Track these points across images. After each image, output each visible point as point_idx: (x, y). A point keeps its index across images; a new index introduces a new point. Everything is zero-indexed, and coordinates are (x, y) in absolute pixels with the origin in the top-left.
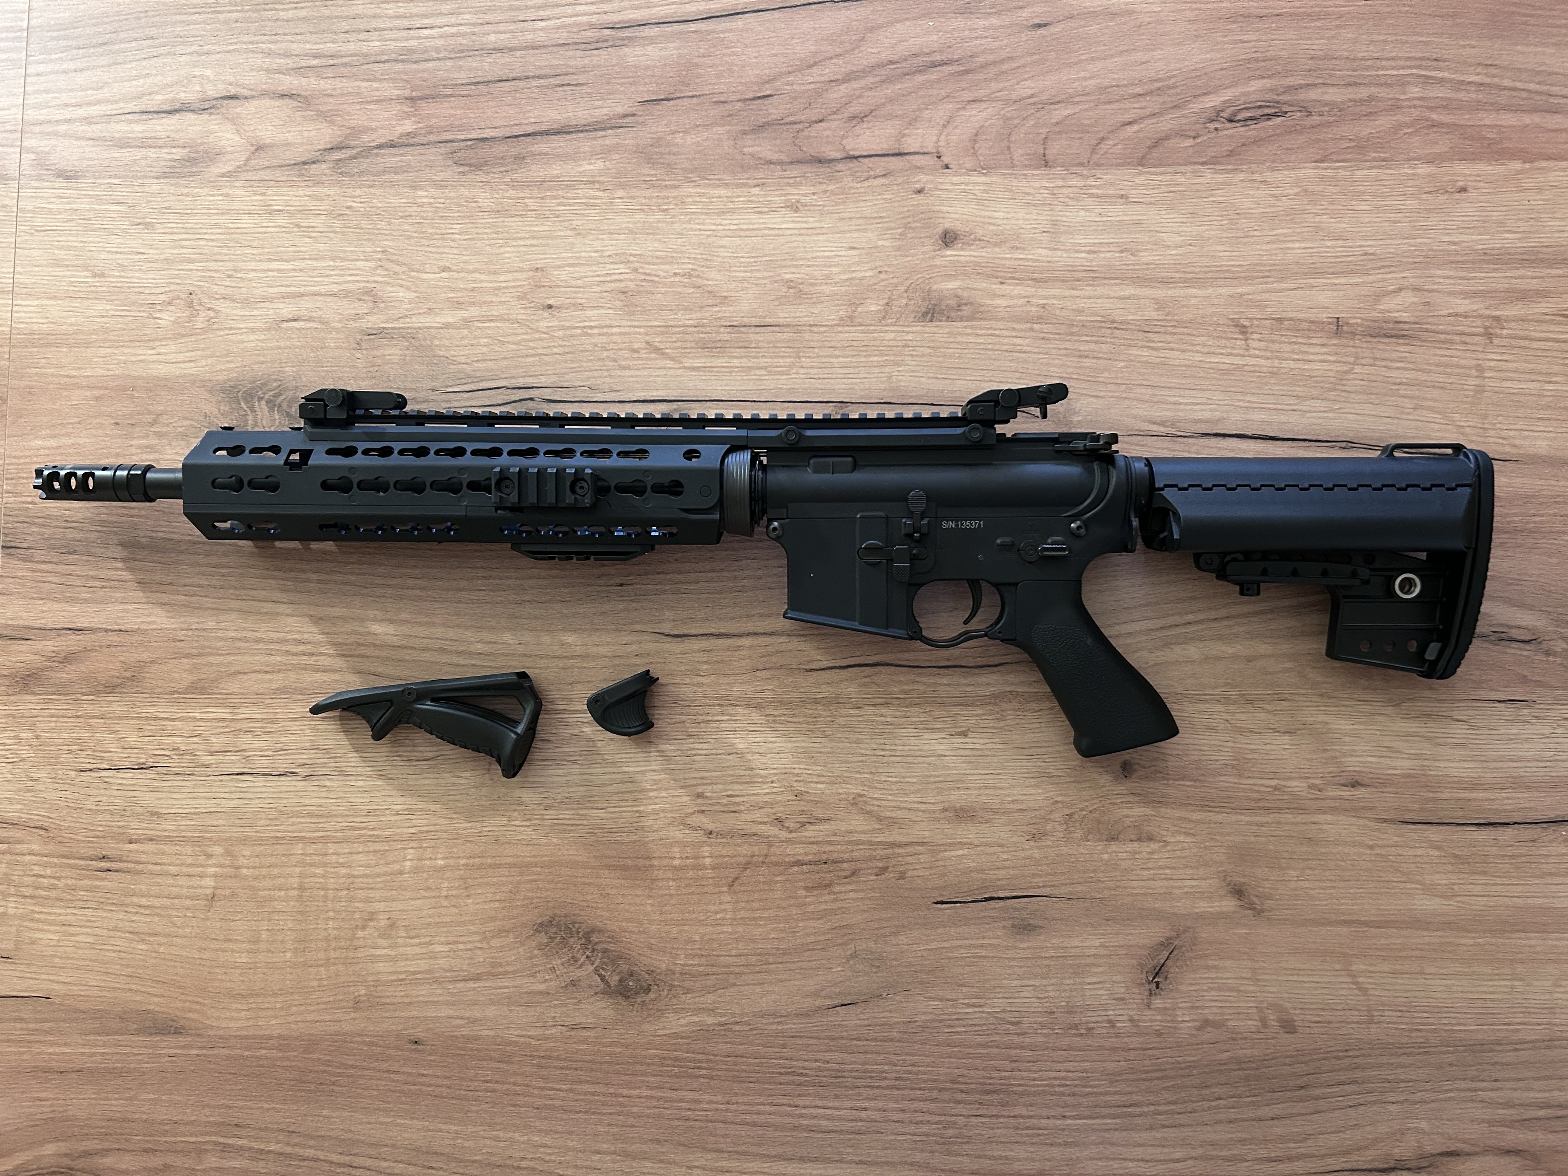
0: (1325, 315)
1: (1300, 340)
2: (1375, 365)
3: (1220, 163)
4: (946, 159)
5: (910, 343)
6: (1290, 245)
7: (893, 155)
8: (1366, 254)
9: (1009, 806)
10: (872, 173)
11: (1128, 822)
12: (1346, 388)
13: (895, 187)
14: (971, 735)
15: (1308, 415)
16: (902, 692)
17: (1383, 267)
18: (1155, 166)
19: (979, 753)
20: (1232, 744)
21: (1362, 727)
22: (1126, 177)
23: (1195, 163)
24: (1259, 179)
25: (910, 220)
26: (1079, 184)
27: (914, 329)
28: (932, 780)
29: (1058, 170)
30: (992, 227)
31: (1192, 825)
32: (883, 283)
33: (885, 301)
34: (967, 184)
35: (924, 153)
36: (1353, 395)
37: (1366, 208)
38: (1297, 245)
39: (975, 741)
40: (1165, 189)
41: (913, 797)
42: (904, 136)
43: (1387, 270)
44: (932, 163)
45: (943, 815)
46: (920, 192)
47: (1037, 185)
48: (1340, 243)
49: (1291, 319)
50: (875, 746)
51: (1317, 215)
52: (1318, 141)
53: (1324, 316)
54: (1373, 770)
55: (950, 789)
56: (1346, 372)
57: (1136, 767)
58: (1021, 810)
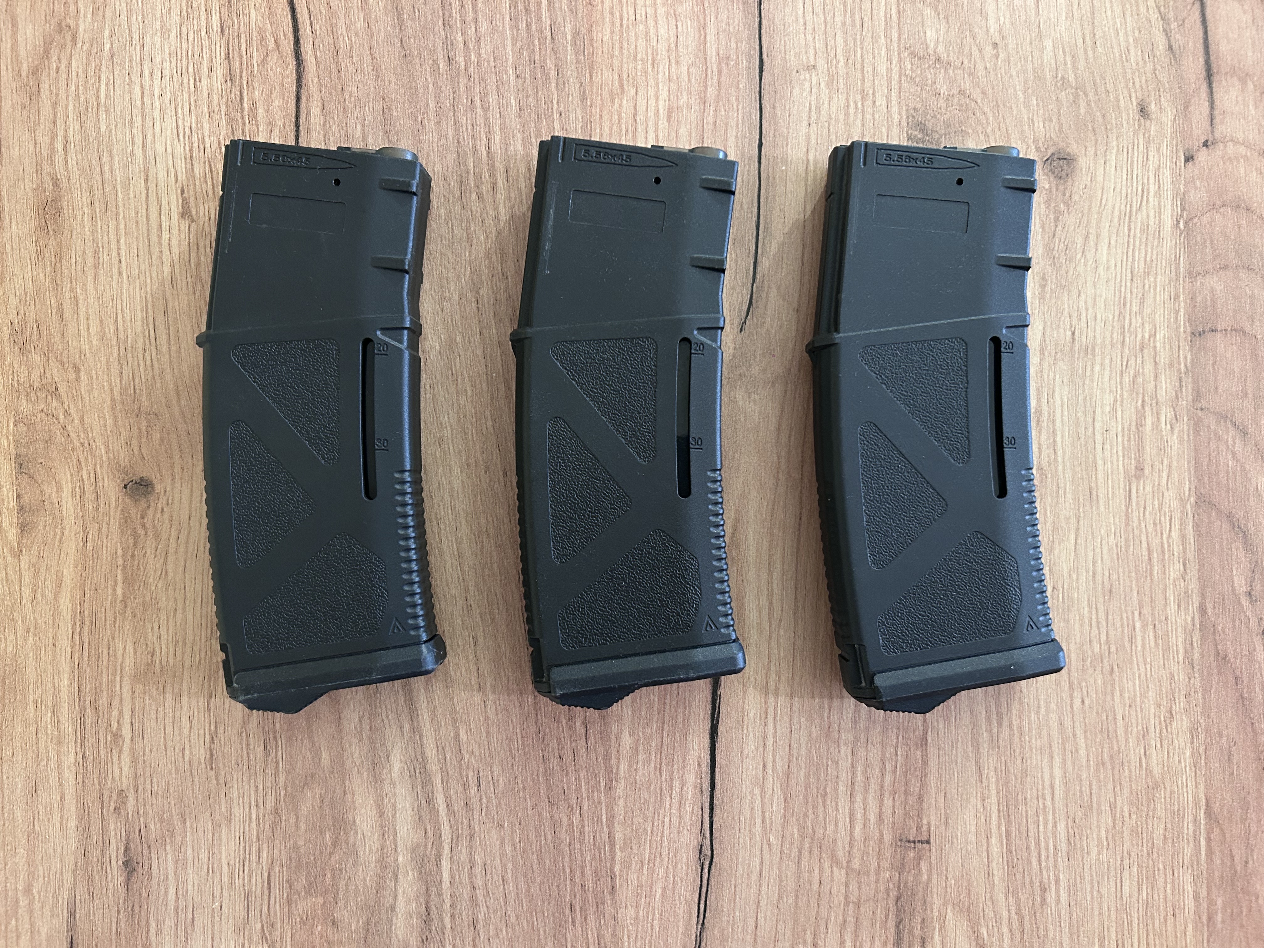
0: (933, 820)
1: (888, 779)
2: (847, 904)
3: (1203, 638)
4: (1202, 156)
5: (869, 102)
6: (1057, 760)
7: (1208, 63)
8: (1044, 890)
9: (67, 287)
10: (1174, 25)
11: (50, 490)
12: (806, 854)
13: (1149, 67)
14: (185, 224)
15: (757, 791)
16: (254, 104)
17: (1021, 919)
18: (1196, 526)
19: (155, 239)
20: (187, 663)
21: (225, 879)
22: (1175, 476)
23: (1203, 596)
24: (1176, 708)
25: (1091, 96)
26: (1162, 393)
27: (895, 109)
28: (105, 159)
29: (1185, 355)
30: (1080, 241)
31: (51, 596)
32: (975, 49)
33: (944, 56)
34: (1158, 194)
35: (1212, 118)
36: (793, 866)
37: (1126, 890)
38: (1058, 772)
39: (175, 232)
40: (1155, 542)
41: (74, 127)
42: (1243, 81)
43: (1016, 925)
44: (1195, 132)
45: (47, 179)
46: (1143, 111)
47: (1159, 319)
48: (1064, 846)
49: (925, 763)
50: (158, 59)
51: (1113, 806)
52: (1245, 807)
53: (932, 818)
54: (153, 898)
55: (91, 190)
56: (834, 857)
57: (143, 505)
58: (61, 311)
